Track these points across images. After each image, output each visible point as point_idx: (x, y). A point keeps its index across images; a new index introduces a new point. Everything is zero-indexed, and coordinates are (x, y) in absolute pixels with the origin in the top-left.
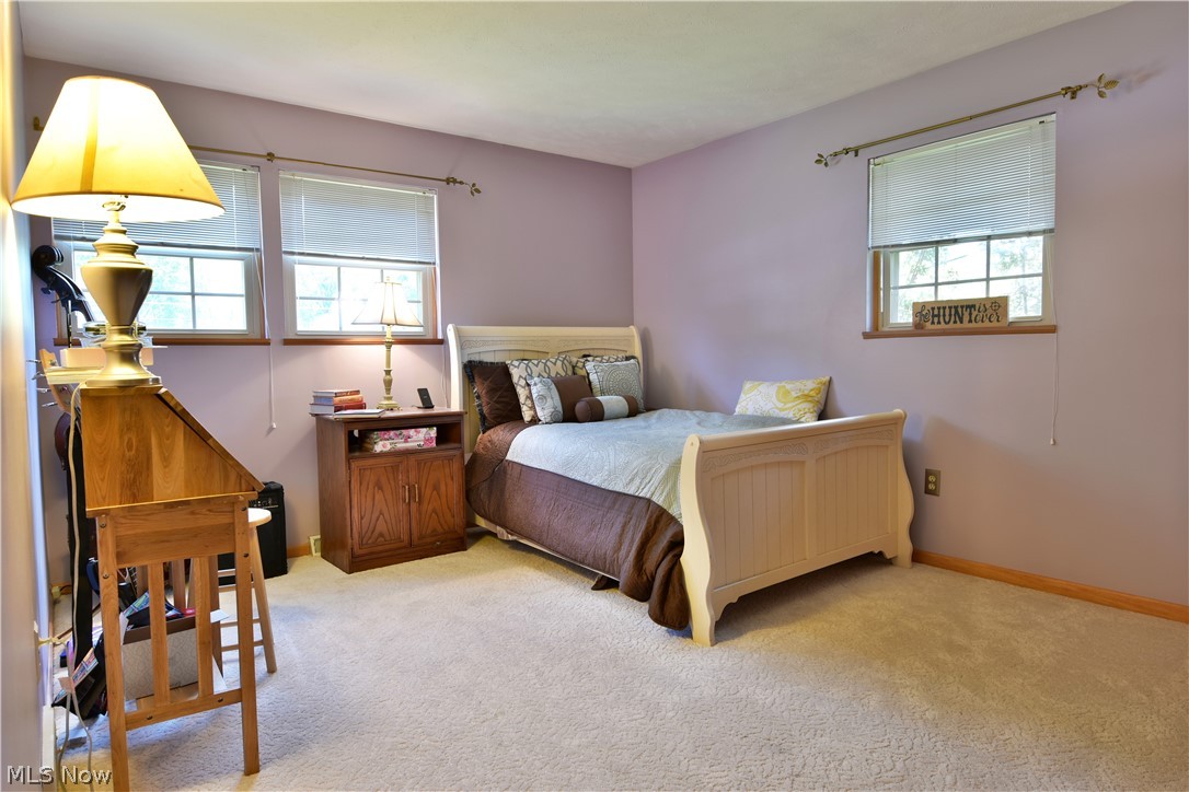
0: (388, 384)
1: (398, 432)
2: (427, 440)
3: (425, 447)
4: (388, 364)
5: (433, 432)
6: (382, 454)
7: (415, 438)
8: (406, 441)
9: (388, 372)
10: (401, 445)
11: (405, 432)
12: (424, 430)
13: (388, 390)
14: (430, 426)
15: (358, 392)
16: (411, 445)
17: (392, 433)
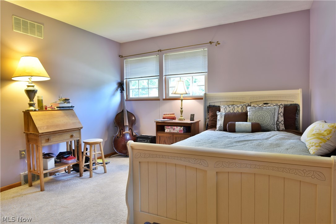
0: (182, 112)
1: (171, 127)
2: (180, 131)
3: (179, 133)
4: (182, 106)
5: (182, 128)
6: (167, 133)
7: (176, 129)
8: (174, 130)
9: (182, 108)
10: (172, 131)
11: (173, 127)
12: (179, 127)
13: (182, 114)
14: (181, 126)
15: (174, 114)
16: (175, 131)
17: (170, 127)
